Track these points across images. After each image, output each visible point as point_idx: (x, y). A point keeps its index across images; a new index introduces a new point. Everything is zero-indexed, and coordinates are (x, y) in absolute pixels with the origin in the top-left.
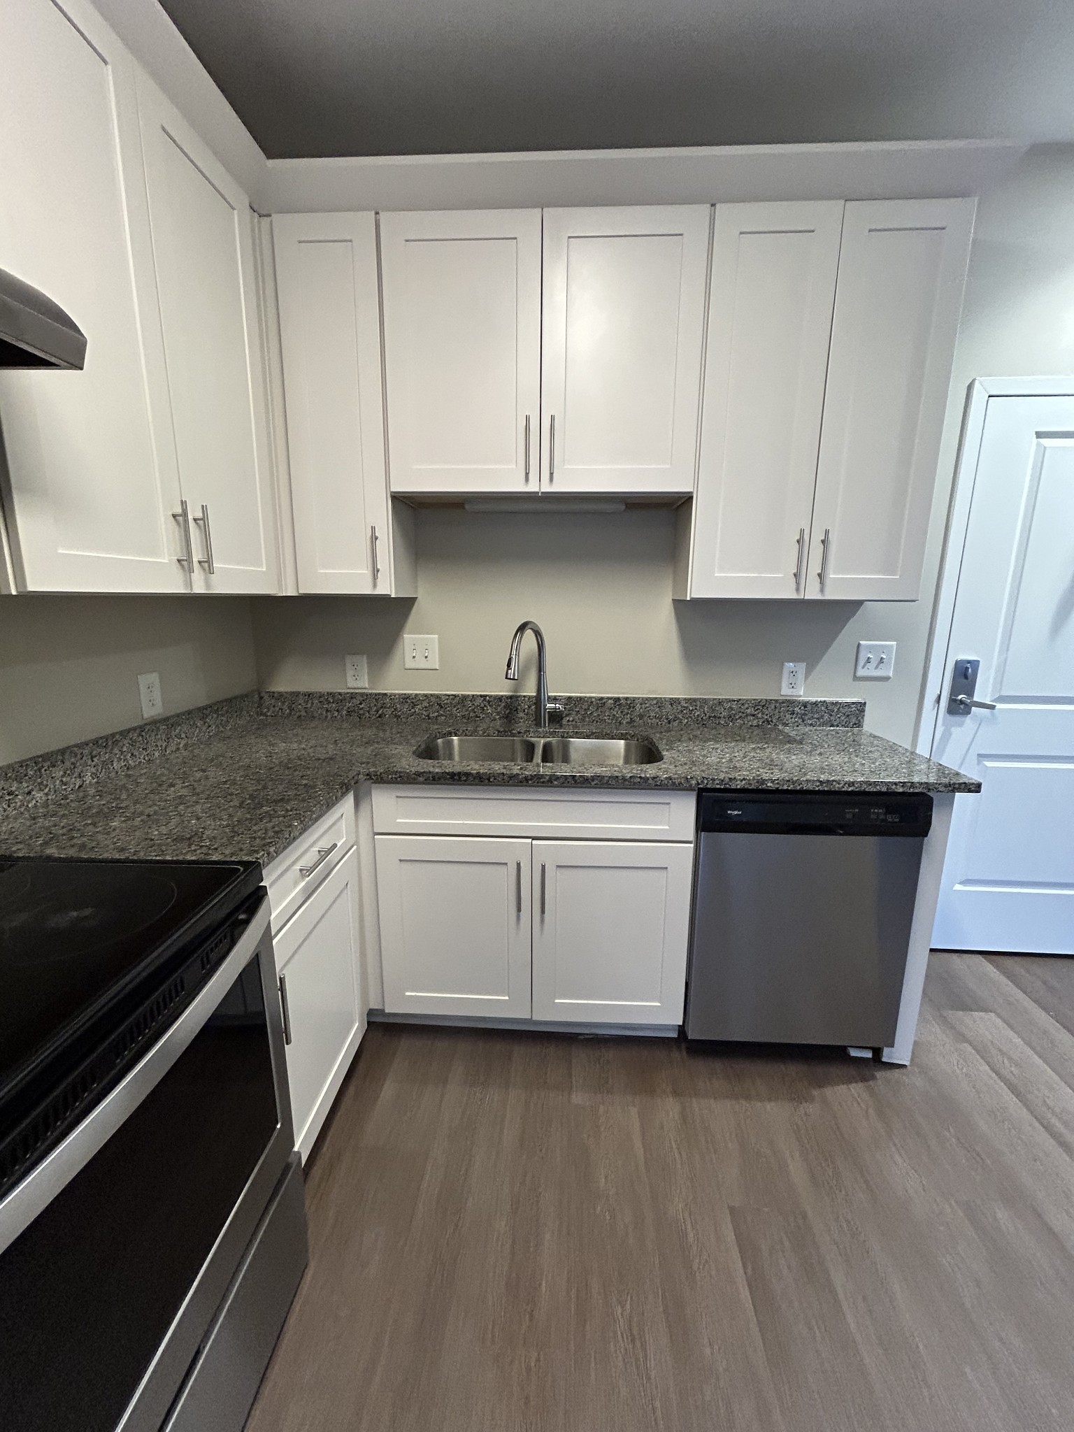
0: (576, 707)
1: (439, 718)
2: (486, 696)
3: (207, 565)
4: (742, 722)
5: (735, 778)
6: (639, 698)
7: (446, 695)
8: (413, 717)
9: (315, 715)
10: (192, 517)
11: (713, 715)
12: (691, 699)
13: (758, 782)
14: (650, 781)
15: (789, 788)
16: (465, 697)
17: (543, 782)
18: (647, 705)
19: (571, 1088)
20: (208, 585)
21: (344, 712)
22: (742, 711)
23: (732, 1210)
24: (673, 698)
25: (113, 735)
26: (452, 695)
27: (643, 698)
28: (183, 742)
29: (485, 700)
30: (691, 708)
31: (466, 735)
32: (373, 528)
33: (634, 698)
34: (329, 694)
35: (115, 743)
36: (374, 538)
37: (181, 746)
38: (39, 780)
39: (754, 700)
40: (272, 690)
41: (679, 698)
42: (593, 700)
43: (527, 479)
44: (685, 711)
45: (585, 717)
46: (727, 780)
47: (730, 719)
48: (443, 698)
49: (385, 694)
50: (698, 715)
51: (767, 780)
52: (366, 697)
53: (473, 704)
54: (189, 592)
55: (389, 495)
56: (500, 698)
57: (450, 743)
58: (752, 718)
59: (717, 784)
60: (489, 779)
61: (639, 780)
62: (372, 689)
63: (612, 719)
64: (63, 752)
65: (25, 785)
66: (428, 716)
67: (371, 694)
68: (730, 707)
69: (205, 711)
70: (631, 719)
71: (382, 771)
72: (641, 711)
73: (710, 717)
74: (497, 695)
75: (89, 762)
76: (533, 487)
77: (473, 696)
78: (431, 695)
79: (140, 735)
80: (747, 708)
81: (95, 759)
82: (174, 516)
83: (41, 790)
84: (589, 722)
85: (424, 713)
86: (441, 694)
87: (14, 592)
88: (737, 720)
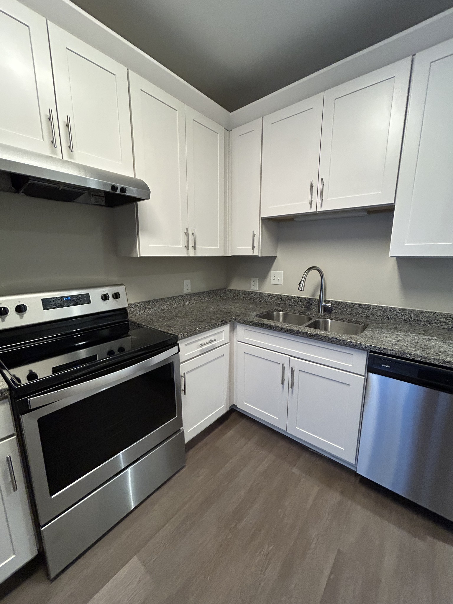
0: (339, 306)
1: (281, 304)
2: (300, 297)
3: (194, 247)
4: (437, 325)
5: (387, 349)
6: (372, 305)
7: (283, 295)
8: (271, 303)
9: (240, 298)
10: (191, 233)
11: (417, 319)
12: (402, 309)
13: (401, 353)
14: (341, 341)
15: (421, 360)
16: (291, 297)
17: (294, 333)
18: (376, 309)
19: (295, 465)
20: (195, 253)
21: (249, 299)
22: (437, 319)
23: (339, 551)
24: (391, 307)
25: (174, 297)
26: (286, 296)
27: (374, 306)
28: (195, 302)
29: (299, 299)
30: (402, 314)
31: (287, 312)
32: (253, 232)
33: (369, 305)
34: (245, 291)
35: (174, 299)
36: (254, 235)
37: (194, 303)
38: (152, 306)
39: (446, 314)
40: (229, 289)
41: (395, 308)
42: (348, 304)
43: (311, 207)
44: (398, 315)
45: (343, 311)
46: (382, 348)
47: (428, 323)
48: (283, 296)
49: (262, 293)
50: (407, 318)
51: (407, 353)
52: (256, 293)
53: (294, 300)
54: (188, 255)
55: (261, 218)
56: (305, 299)
57: (279, 315)
58: (444, 324)
59: (377, 349)
60: (274, 328)
61: (336, 340)
62: (259, 291)
63: (357, 314)
64: (159, 299)
65: (149, 306)
66: (277, 303)
67: (258, 293)
68: (429, 316)
69: (204, 293)
70: (367, 315)
71: (239, 319)
72: (373, 312)
73: (414, 320)
74: (304, 297)
75: (166, 303)
76: (313, 210)
77: (294, 297)
78: (279, 295)
79: (182, 298)
80: (441, 318)
81: (168, 303)
82: (185, 233)
83: (153, 309)
84: (345, 314)
85: (276, 302)
86: (282, 295)
87: (138, 256)
88: (433, 323)
